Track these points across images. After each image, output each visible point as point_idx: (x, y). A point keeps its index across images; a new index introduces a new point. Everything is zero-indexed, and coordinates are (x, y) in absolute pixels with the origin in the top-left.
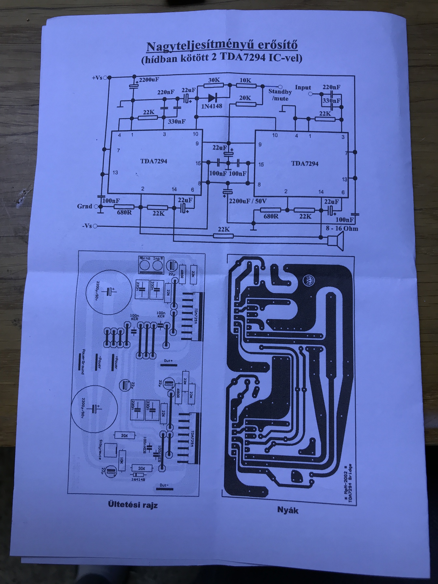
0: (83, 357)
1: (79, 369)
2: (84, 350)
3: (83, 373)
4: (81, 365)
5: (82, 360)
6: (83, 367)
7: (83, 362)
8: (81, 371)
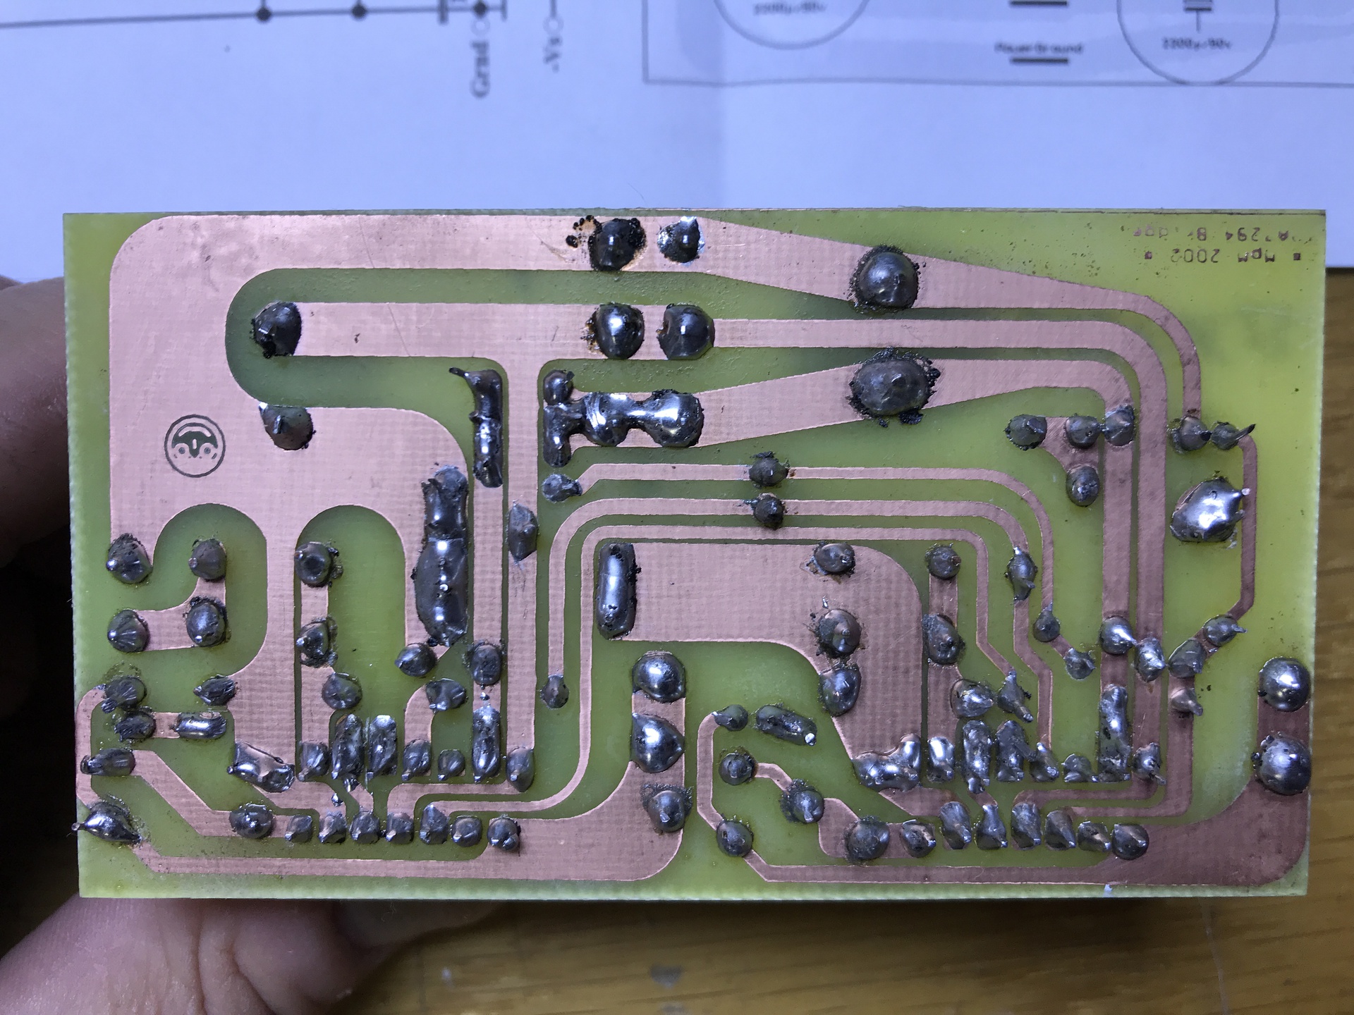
0: (1024, 48)
1: (1065, 61)
2: (1001, 47)
3: (1079, 49)
4: (1049, 54)
5: (1033, 54)
6: (1057, 49)
7: (1041, 48)
8: (1071, 56)
